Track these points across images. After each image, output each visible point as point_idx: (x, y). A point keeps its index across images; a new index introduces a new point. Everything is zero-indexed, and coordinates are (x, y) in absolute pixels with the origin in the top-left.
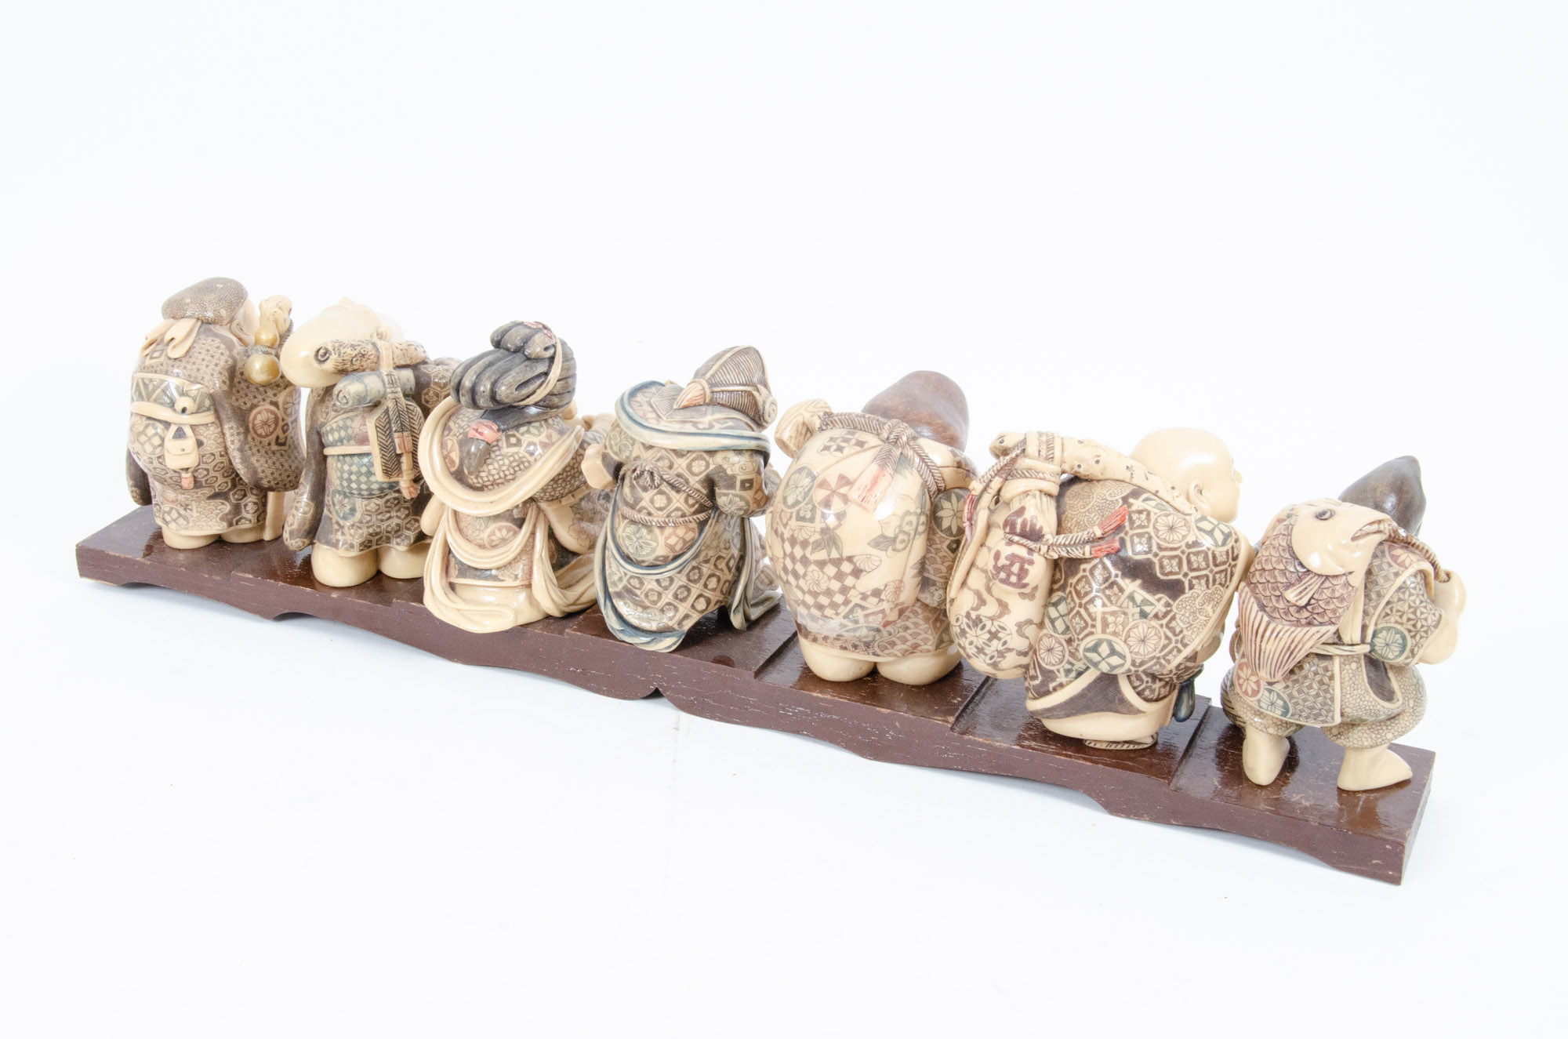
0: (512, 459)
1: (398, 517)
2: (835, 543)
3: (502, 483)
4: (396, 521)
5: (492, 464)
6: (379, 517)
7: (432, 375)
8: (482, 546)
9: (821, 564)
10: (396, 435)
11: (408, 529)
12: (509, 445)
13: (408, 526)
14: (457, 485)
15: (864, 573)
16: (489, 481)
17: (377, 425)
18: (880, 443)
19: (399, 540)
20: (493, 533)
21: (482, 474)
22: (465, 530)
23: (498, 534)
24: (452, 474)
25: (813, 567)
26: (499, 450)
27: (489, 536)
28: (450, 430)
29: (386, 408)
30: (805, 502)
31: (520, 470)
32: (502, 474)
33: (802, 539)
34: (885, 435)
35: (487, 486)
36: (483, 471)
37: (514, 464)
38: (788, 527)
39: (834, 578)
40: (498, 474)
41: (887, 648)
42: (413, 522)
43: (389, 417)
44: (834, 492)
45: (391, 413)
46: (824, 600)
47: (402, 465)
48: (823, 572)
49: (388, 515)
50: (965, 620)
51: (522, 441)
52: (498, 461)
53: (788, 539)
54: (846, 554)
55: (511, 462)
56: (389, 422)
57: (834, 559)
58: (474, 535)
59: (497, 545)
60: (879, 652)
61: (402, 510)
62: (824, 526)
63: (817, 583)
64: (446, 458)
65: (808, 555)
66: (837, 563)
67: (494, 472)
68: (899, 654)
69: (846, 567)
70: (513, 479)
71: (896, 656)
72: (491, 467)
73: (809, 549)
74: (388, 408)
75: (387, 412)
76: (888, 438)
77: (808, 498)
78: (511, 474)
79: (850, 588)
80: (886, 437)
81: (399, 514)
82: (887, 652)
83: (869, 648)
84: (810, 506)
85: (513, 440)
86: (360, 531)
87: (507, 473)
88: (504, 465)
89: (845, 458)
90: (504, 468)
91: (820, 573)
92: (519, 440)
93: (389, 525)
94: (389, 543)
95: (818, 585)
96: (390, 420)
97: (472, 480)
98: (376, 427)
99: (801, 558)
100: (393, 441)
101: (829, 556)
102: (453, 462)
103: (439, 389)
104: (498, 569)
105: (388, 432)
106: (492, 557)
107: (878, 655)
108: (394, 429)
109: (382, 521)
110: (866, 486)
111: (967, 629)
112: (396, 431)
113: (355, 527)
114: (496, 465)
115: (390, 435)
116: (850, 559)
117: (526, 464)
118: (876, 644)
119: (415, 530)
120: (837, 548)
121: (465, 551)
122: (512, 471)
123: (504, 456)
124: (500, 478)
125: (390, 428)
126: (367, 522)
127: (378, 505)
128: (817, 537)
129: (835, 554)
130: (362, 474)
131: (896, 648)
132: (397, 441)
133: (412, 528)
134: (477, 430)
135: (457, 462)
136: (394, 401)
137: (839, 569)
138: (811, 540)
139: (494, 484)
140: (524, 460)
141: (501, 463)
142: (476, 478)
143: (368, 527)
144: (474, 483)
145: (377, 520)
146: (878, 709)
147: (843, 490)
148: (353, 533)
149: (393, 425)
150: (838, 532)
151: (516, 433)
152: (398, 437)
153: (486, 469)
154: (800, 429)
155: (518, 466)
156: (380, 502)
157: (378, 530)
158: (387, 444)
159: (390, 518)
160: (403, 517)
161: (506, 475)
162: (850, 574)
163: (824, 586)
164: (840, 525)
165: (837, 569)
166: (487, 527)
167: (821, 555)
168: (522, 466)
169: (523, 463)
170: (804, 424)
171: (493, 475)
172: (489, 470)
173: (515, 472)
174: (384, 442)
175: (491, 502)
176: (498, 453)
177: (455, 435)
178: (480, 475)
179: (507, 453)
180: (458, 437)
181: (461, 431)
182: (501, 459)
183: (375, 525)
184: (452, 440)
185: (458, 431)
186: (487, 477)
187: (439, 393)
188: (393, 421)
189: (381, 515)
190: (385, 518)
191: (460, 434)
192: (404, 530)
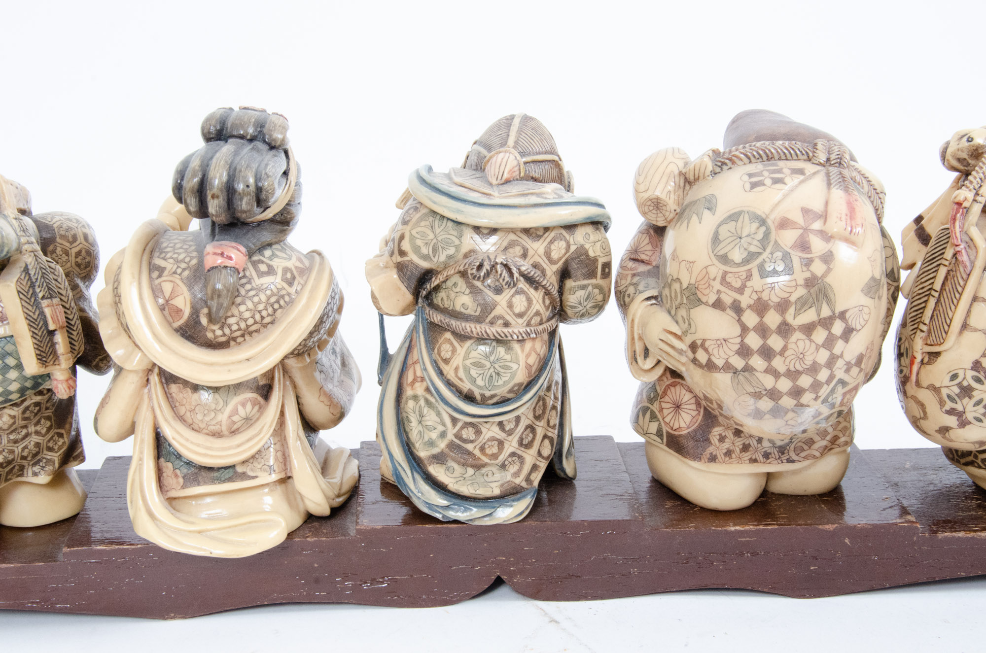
0: (269, 292)
1: (37, 433)
2: (826, 296)
3: (257, 331)
4: (35, 439)
5: (243, 303)
6: (12, 437)
7: (55, 226)
8: (217, 435)
9: (808, 329)
10: (45, 303)
11: (50, 449)
12: (261, 274)
13: (50, 445)
14: (189, 344)
15: (855, 332)
16: (240, 329)
17: (19, 289)
18: (819, 168)
19: (36, 469)
20: (235, 412)
21: (231, 321)
22: (188, 416)
23: (242, 412)
24: (177, 330)
25: (798, 335)
26: (249, 282)
27: (229, 417)
28: (161, 270)
29: (24, 265)
30: (768, 250)
31: (281, 307)
32: (258, 317)
33: (778, 300)
34: (822, 158)
35: (234, 339)
36: (233, 316)
37: (273, 300)
38: (748, 291)
39: (823, 346)
40: (253, 317)
41: (803, 450)
42: (56, 438)
43: (30, 279)
44: (806, 230)
45: (32, 272)
46: (805, 381)
47: (57, 346)
48: (811, 341)
49: (24, 431)
50: (971, 373)
51: (275, 268)
52: (251, 298)
53: (750, 307)
54: (839, 309)
55: (269, 298)
56: (32, 286)
57: (825, 319)
58: (207, 419)
59: (238, 429)
60: (794, 457)
61: (43, 421)
62: (808, 275)
63: (801, 357)
64: (167, 309)
65: (789, 318)
66: (826, 323)
67: (247, 315)
68: (817, 454)
69: (838, 328)
70: (272, 323)
71: (814, 457)
72: (242, 308)
73: (792, 310)
74: (27, 265)
75: (26, 270)
76: (828, 160)
77: (772, 243)
78: (269, 315)
79: (838, 357)
80: (825, 160)
81: (38, 428)
82: (803, 454)
83: (783, 453)
84: (779, 254)
85: (263, 268)
87: (264, 313)
88: (260, 302)
89: (792, 190)
90: (261, 307)
91: (807, 342)
92: (270, 267)
93: (26, 447)
94: (21, 475)
95: (802, 360)
96: (32, 283)
97: (215, 332)
98: (19, 292)
99: (779, 327)
100: (42, 313)
101: (819, 315)
102: (179, 311)
103: (68, 244)
104: (244, 462)
105: (33, 300)
106: (239, 446)
107: (793, 461)
108: (40, 295)
109: (16, 442)
110: (847, 215)
111: (974, 385)
112: (43, 298)
114: (250, 304)
115: (37, 305)
116: (842, 315)
117: (287, 298)
118: (792, 446)
119: (59, 449)
120: (830, 302)
121: (198, 445)
122: (270, 310)
123: (259, 289)
124: (255, 322)
125: (34, 294)
127: (14, 417)
128: (801, 291)
129: (826, 312)
131: (816, 446)
132: (48, 312)
133: (56, 448)
134: (222, 254)
135: (187, 312)
136: (32, 254)
137: (830, 331)
138: (793, 299)
139: (248, 333)
140: (283, 292)
141: (256, 299)
142: (222, 328)
144: (216, 337)
145: (9, 441)
146: (820, 527)
147: (817, 225)
149: (38, 290)
150: (829, 280)
151: (261, 258)
152: (48, 306)
153: (236, 312)
154: (677, 179)
155: (277, 302)
156: (16, 412)
157: (11, 457)
158: (35, 317)
159: (27, 435)
160: (44, 431)
161: (263, 318)
162: (841, 337)
163: (809, 361)
164: (829, 270)
165: (827, 332)
166: (226, 404)
167: (809, 316)
168: (282, 302)
169: (283, 297)
170: (681, 173)
171: (246, 320)
172: (241, 313)
173: (275, 311)
174: (31, 314)
175: (248, 360)
176: (248, 287)
177: (175, 273)
178: (227, 322)
179: (260, 286)
180: (180, 275)
181: (183, 265)
182: (254, 296)
183: (6, 451)
184: (171, 281)
185: (178, 267)
186: (238, 324)
187: (68, 249)
188: (38, 284)
189: (14, 434)
190: (20, 437)
191: (184, 270)
192: (45, 452)
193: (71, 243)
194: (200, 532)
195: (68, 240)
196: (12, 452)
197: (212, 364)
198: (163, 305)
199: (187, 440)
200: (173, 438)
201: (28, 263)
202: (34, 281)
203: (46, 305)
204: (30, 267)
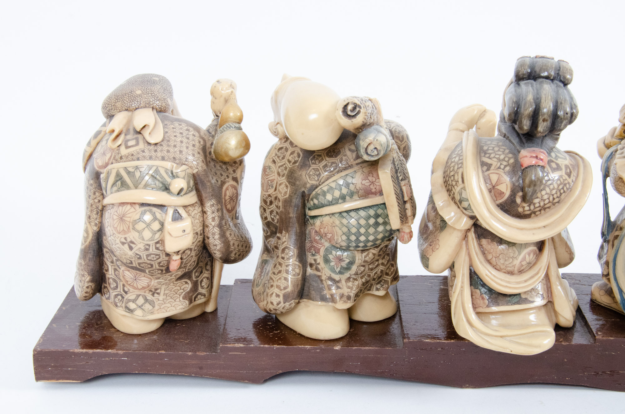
0: (558, 182)
1: (383, 264)
3: (549, 208)
4: (381, 268)
5: (544, 189)
6: (371, 267)
7: (393, 130)
8: (511, 273)
11: (387, 274)
12: (553, 170)
13: (387, 271)
14: (506, 215)
16: (540, 206)
17: (392, 175)
19: (378, 286)
20: (524, 259)
21: (536, 201)
22: (494, 261)
23: (528, 259)
24: (498, 206)
27: (521, 262)
28: (489, 166)
29: (392, 159)
31: (564, 192)
32: (551, 198)
36: (537, 198)
37: (561, 187)
40: (549, 199)
42: (390, 267)
43: (395, 167)
45: (396, 164)
47: (407, 211)
49: (377, 263)
52: (548, 186)
55: (558, 186)
56: (397, 172)
58: (507, 263)
59: (523, 270)
61: (386, 256)
64: (493, 190)
67: (546, 197)
70: (558, 202)
72: (543, 193)
75: (393, 162)
78: (557, 197)
81: (383, 261)
86: (356, 283)
87: (555, 196)
88: (553, 189)
90: (554, 192)
92: (557, 165)
93: (376, 273)
94: (369, 290)
97: (525, 208)
100: (402, 190)
102: (502, 193)
105: (397, 181)
106: (526, 281)
108: (400, 178)
109: (372, 269)
112: (402, 180)
113: (351, 279)
114: (548, 190)
115: (399, 184)
117: (568, 186)
119: (392, 274)
121: (501, 280)
122: (559, 194)
124: (549, 202)
125: (398, 177)
126: (361, 273)
127: (374, 254)
130: (370, 226)
132: (404, 189)
133: (390, 273)
134: (537, 157)
135: (507, 193)
139: (544, 208)
140: (566, 182)
141: (551, 187)
142: (529, 206)
143: (362, 278)
144: (524, 211)
148: (351, 286)
149: (399, 175)
152: (405, 185)
153: (539, 195)
155: (563, 188)
156: (375, 251)
158: (399, 192)
159: (378, 265)
161: (554, 199)
166: (520, 253)
168: (565, 189)
169: (565, 185)
171: (544, 200)
172: (542, 196)
173: (561, 194)
174: (397, 190)
175: (544, 227)
176: (547, 178)
177: (499, 168)
178: (534, 202)
179: (554, 178)
180: (503, 169)
181: (505, 163)
182: (551, 184)
183: (366, 275)
184: (497, 173)
185: (501, 164)
186: (539, 203)
187: (400, 145)
188: (399, 171)
189: (371, 265)
190: (375, 266)
191: (505, 166)
192: (385, 276)
193: (401, 141)
194: (501, 337)
195: (400, 139)
196: (369, 276)
197: (522, 229)
198: (491, 189)
199: (494, 276)
200: (486, 275)
201: (394, 157)
202: (397, 169)
203: (403, 184)
204: (395, 160)
